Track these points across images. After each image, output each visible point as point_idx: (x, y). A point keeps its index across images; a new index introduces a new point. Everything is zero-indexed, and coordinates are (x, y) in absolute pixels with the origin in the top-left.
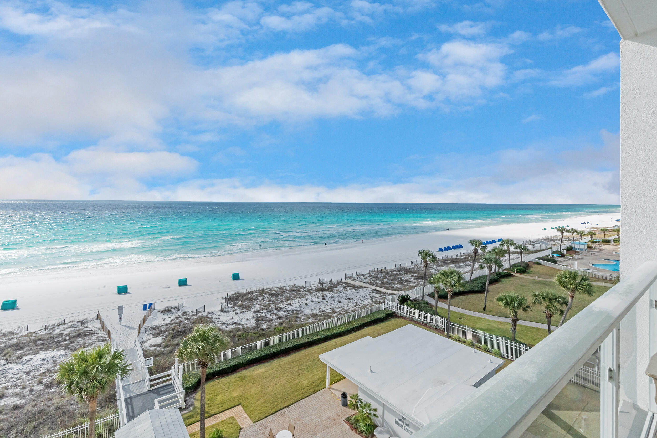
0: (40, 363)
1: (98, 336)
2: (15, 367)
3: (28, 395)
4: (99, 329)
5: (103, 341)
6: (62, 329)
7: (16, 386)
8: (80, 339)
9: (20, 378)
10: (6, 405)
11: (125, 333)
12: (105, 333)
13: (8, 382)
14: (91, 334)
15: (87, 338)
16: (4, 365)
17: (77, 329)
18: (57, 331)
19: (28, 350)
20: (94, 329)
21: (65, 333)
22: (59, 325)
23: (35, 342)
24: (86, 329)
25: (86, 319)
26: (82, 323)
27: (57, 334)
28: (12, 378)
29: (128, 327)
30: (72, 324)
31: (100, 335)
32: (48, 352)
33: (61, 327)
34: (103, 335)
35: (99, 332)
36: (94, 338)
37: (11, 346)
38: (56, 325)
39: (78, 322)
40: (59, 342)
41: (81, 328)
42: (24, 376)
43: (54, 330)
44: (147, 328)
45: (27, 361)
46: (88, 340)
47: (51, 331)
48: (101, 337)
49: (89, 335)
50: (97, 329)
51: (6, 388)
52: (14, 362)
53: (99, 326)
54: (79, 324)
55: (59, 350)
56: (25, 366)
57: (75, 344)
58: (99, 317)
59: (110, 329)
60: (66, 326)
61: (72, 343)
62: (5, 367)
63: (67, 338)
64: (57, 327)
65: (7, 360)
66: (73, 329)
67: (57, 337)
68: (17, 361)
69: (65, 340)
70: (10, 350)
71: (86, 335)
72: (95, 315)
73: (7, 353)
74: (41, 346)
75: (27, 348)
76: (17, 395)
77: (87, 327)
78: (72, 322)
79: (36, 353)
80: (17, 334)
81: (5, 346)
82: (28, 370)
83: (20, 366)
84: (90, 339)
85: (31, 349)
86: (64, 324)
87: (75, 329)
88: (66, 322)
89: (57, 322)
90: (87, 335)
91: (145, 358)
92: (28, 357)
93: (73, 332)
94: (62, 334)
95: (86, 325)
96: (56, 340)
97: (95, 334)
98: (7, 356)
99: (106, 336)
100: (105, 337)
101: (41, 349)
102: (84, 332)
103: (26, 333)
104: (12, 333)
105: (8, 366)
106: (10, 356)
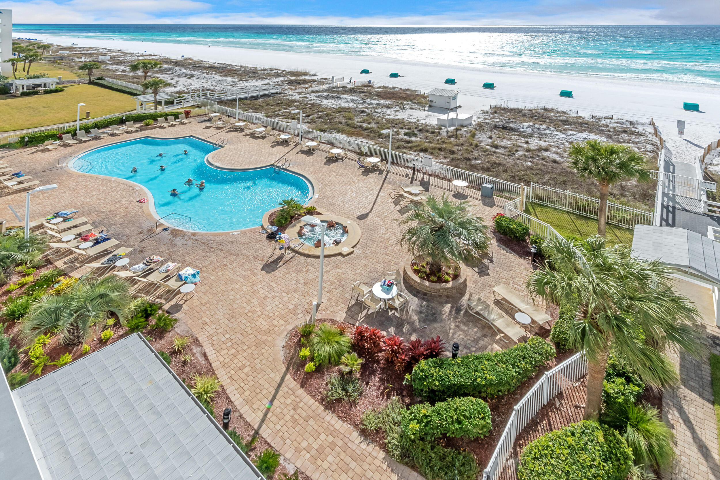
0: (582, 139)
1: (648, 139)
2: (561, 135)
3: (567, 158)
4: (650, 133)
5: (653, 145)
7: (559, 148)
8: (625, 135)
9: (563, 144)
10: (548, 157)
12: (657, 139)
13: (554, 142)
14: (639, 134)
15: (634, 136)
17: (625, 126)
18: (603, 122)
19: (574, 128)
20: (644, 132)
21: (611, 125)
22: (606, 118)
23: (581, 124)
24: (634, 129)
25: (637, 121)
26: (631, 123)
28: (557, 141)
29: (691, 143)
30: (619, 121)
32: (590, 134)
33: (608, 121)
34: (653, 140)
35: (650, 136)
36: (642, 139)
37: (561, 121)
38: (603, 117)
39: (627, 121)
40: (603, 131)
41: (629, 126)
42: (567, 144)
43: (601, 121)
45: (571, 135)
47: (597, 121)
48: (651, 141)
49: (636, 135)
50: (648, 133)
51: (551, 146)
52: (560, 132)
53: (652, 131)
54: (627, 123)
55: (601, 136)
56: (569, 137)
57: (620, 137)
58: (652, 123)
59: (664, 137)
60: (612, 121)
61: (615, 135)
62: (553, 132)
63: (612, 130)
64: (604, 119)
65: (555, 128)
66: (620, 125)
67: (603, 126)
68: (563, 132)
69: (609, 131)
70: (560, 123)
71: (633, 134)
72: (648, 121)
73: (557, 124)
74: (586, 129)
75: (573, 126)
76: (558, 154)
77: (636, 128)
78: (621, 119)
79: (579, 132)
80: (568, 114)
81: (557, 119)
82: (570, 140)
83: (565, 136)
84: (636, 138)
85: (576, 128)
86: (612, 118)
87: (623, 125)
88: (614, 117)
89: (605, 115)
91: (704, 179)
92: (572, 132)
93: (618, 128)
94: (607, 126)
95: (636, 126)
96: (601, 128)
97: (644, 136)
99: (659, 142)
100: (656, 142)
101: (585, 130)
102: (632, 131)
103: (575, 115)
104: (564, 113)
105: (556, 132)
106: (558, 127)
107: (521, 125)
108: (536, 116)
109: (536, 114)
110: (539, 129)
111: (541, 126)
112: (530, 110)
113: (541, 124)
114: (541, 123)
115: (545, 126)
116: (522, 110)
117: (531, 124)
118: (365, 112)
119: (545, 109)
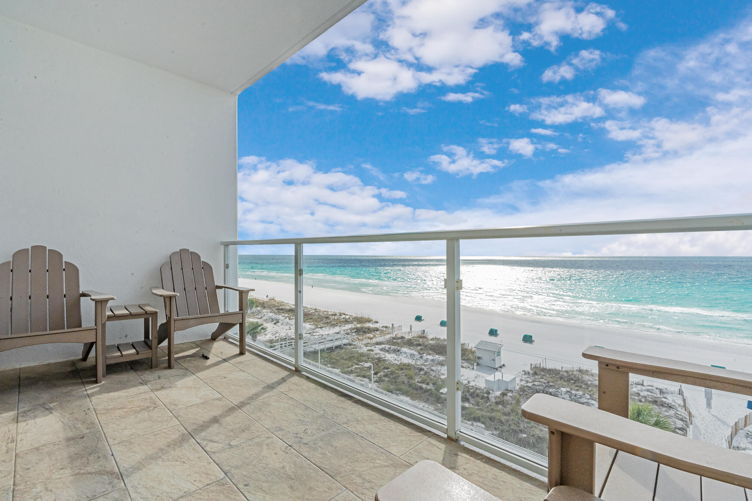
1: (677, 412)
4: (679, 406)
5: (682, 421)
6: (639, 389)
8: (655, 407)
11: (715, 425)
12: (686, 413)
14: (670, 407)
15: (664, 409)
16: (588, 399)
17: (655, 396)
18: (635, 389)
20: (673, 404)
21: (642, 394)
22: (637, 384)
24: (664, 400)
25: (666, 389)
26: (661, 391)
27: (634, 392)
29: (719, 420)
30: (650, 388)
31: (679, 413)
33: (639, 387)
34: (683, 414)
35: (679, 409)
36: (672, 412)
38: (635, 383)
39: (657, 388)
41: (659, 396)
43: (633, 388)
44: (749, 433)
46: (664, 411)
48: (681, 415)
49: (666, 407)
50: (677, 405)
53: (681, 402)
54: (657, 391)
58: (681, 392)
59: (693, 412)
60: (644, 388)
62: (589, 401)
63: (643, 400)
64: (635, 385)
65: (591, 396)
66: (650, 394)
67: (633, 395)
72: (677, 389)
77: (665, 398)
78: (651, 386)
84: (666, 411)
86: (642, 385)
87: (653, 394)
88: (645, 384)
89: (635, 380)
90: (664, 406)
93: (650, 397)
94: (638, 394)
95: (665, 395)
97: (674, 408)
98: (592, 392)
99: (688, 417)
100: (685, 418)
102: (662, 401)
105: (591, 401)
107: (559, 391)
108: (572, 379)
109: (572, 377)
110: (575, 396)
111: (577, 392)
112: (566, 372)
113: (577, 390)
114: (577, 388)
115: (581, 393)
116: (560, 371)
117: (568, 389)
118: (423, 370)
119: (580, 371)
